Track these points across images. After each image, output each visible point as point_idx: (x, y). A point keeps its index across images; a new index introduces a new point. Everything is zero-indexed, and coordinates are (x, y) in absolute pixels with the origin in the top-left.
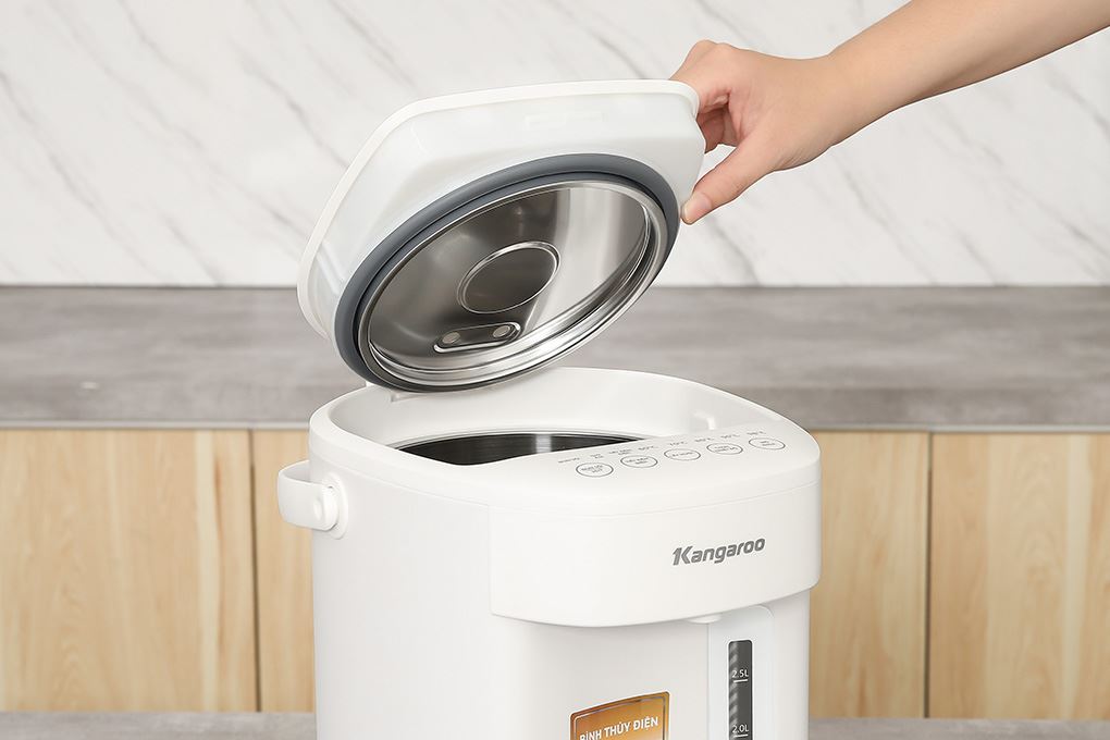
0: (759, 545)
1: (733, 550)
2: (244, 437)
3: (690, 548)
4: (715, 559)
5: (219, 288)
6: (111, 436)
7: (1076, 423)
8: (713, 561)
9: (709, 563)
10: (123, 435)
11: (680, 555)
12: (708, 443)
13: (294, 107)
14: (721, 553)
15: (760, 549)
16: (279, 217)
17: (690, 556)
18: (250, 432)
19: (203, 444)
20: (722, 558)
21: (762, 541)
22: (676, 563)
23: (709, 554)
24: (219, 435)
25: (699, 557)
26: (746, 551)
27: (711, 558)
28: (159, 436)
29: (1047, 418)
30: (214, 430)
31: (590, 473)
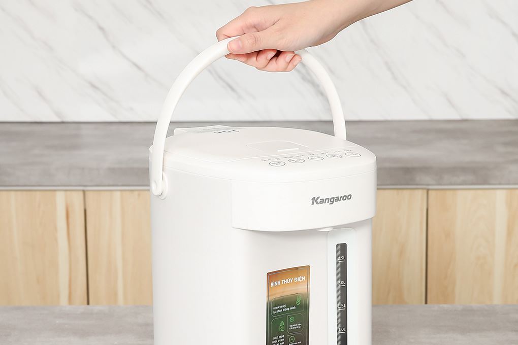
0: (349, 197)
1: (338, 199)
2: (81, 194)
3: (318, 198)
4: (330, 202)
5: (63, 123)
6: (13, 193)
7: (500, 184)
8: (329, 203)
9: (327, 204)
10: (19, 193)
11: (314, 200)
12: (327, 154)
13: (101, 29)
14: (332, 200)
15: (350, 199)
16: (93, 86)
17: (319, 201)
18: (84, 191)
19: (60, 198)
20: (333, 202)
21: (351, 195)
22: (313, 204)
23: (327, 200)
24: (68, 193)
25: (323, 201)
26: (343, 200)
27: (328, 202)
28: (38, 193)
29: (485, 182)
30: (66, 190)
31: (275, 165)
